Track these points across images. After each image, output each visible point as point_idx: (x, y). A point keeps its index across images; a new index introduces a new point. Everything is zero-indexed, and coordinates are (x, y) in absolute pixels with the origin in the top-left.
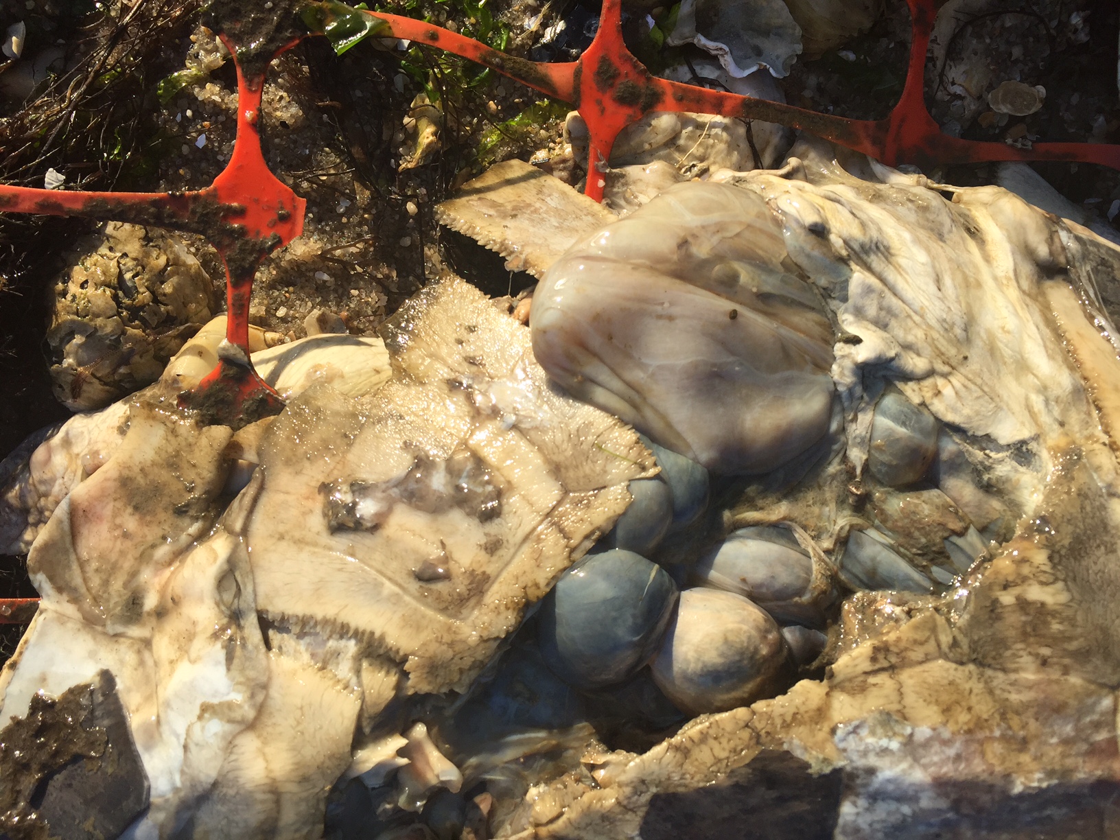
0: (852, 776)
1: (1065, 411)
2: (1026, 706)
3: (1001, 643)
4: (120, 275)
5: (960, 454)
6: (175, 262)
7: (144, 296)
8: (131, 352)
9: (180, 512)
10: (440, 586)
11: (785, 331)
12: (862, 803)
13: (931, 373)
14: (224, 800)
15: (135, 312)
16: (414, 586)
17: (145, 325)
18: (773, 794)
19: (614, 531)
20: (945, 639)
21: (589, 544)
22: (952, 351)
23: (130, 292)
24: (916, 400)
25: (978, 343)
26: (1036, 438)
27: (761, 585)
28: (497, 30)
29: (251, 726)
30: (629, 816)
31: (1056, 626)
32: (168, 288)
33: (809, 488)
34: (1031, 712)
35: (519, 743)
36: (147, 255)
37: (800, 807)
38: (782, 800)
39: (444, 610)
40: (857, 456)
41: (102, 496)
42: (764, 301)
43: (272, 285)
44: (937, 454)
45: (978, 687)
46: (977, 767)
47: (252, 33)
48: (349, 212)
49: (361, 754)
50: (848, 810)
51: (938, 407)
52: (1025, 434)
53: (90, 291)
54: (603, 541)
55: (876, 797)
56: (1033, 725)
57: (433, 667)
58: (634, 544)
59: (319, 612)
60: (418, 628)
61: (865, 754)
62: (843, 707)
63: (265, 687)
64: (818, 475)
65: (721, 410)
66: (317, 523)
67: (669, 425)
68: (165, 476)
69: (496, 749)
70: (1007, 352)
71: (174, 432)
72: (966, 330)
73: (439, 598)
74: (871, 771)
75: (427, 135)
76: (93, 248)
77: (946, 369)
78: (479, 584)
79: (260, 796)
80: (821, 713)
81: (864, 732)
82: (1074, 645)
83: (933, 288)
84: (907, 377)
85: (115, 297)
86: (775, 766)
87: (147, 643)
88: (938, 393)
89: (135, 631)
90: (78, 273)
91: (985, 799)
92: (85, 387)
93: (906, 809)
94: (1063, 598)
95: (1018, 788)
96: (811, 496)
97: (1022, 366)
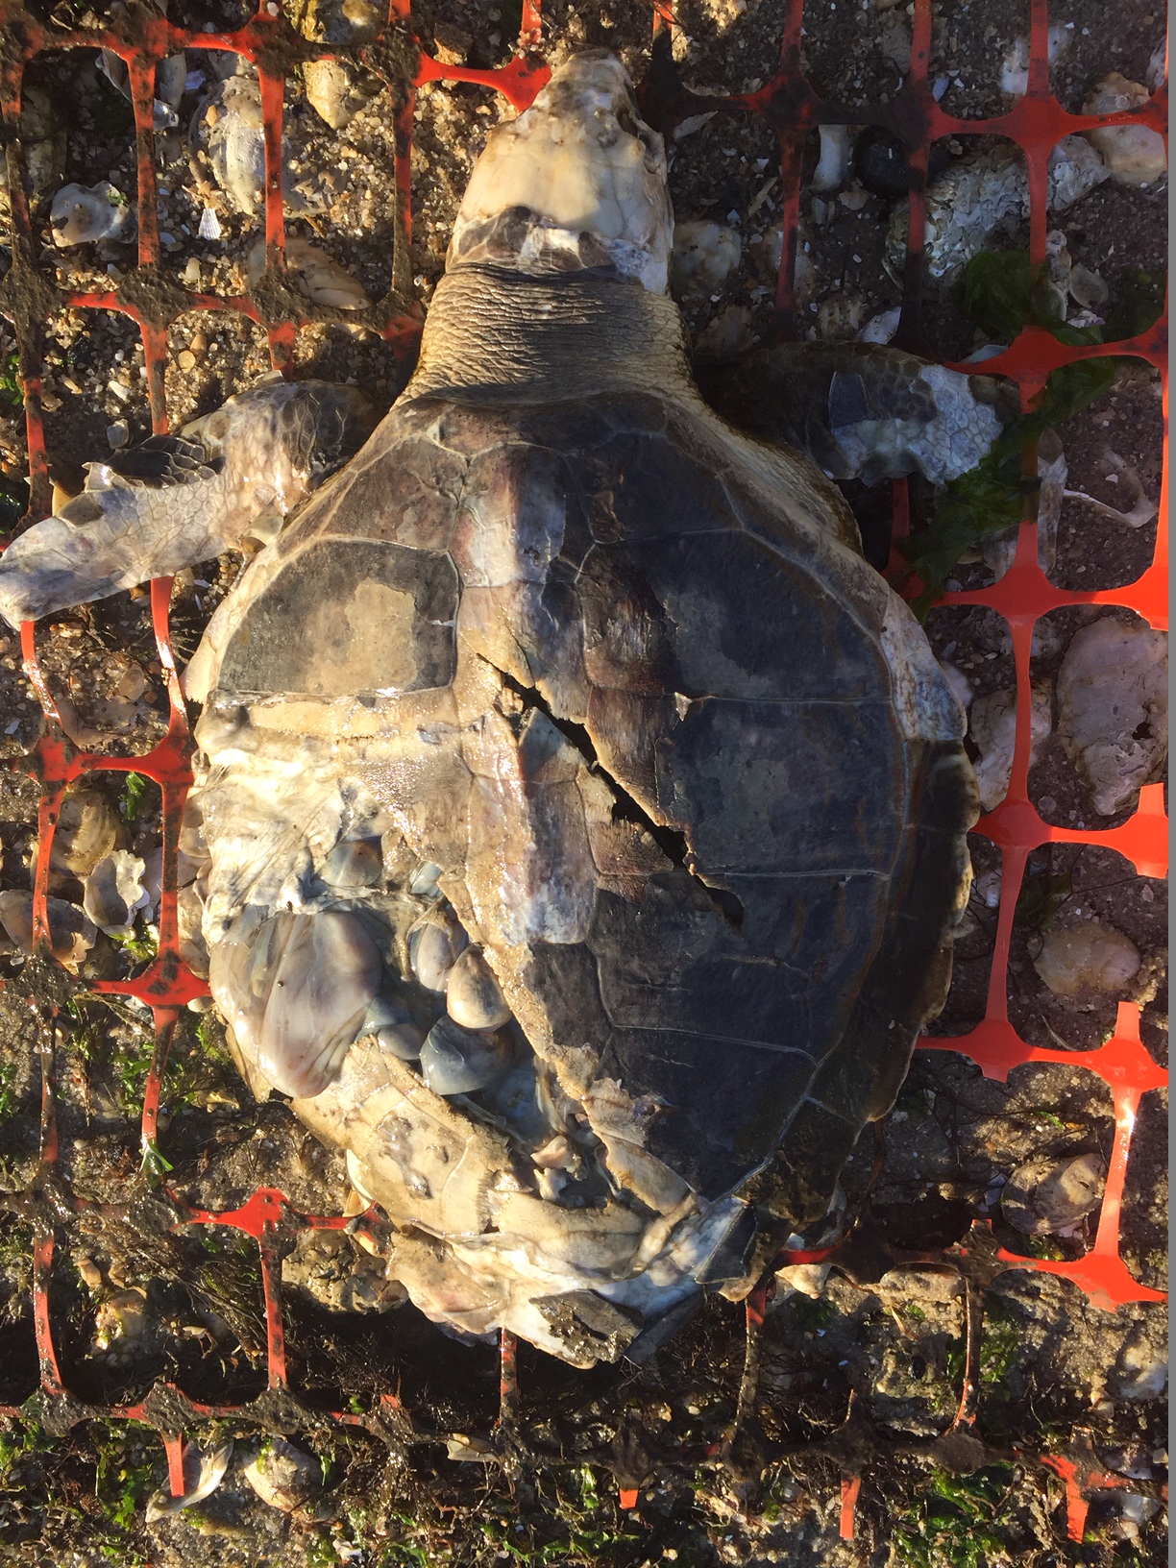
0: (532, 940)
1: (323, 757)
2: (487, 833)
3: (452, 846)
4: (322, 1277)
5: (356, 830)
6: (313, 1244)
7: (333, 1264)
8: (367, 1270)
9: (441, 1259)
10: (450, 1152)
11: (289, 947)
12: (547, 933)
13: (307, 849)
14: (578, 1258)
15: (343, 1269)
16: (451, 1164)
17: (351, 1262)
18: (548, 980)
19: (409, 1062)
20: (452, 877)
21: (416, 1076)
22: (292, 836)
23: (332, 1272)
24: (323, 861)
25: (286, 813)
26: (340, 782)
27: (441, 964)
28: (145, 1052)
29: (536, 1244)
30: (569, 1054)
31: (439, 813)
32: (328, 1249)
33: (388, 918)
34: (490, 830)
35: (543, 1100)
36: (309, 1261)
37: (555, 966)
38: (552, 975)
39: (462, 1151)
40: (364, 892)
41: (440, 1295)
42: (272, 961)
43: (325, 1182)
44: (358, 841)
45: (478, 861)
46: (522, 869)
47: (167, 1214)
48: (272, 1140)
49: (542, 1194)
50: (554, 938)
51: (327, 846)
52: (337, 793)
53: (331, 1293)
54: (416, 1067)
55: (543, 926)
56: (497, 829)
57: (494, 1158)
58: (415, 1046)
59: (474, 1208)
60: (474, 1163)
61: (519, 932)
62: (496, 937)
63: (516, 1235)
64: (381, 913)
65: (339, 988)
66: (429, 1202)
67: (349, 1022)
68: (424, 1266)
69: (546, 1114)
70: (291, 792)
71: (399, 1259)
72: (279, 822)
73: (455, 1152)
74: (528, 930)
75: (215, 1097)
76: (308, 1291)
77: (303, 840)
78: (445, 1132)
79: (572, 1241)
80: (500, 951)
81: (508, 930)
82: (449, 802)
83: (255, 843)
84: (311, 866)
85: (335, 1280)
86: (532, 981)
87: (512, 1281)
88: (320, 844)
89: (506, 1286)
90: (323, 1299)
91: (540, 864)
92: (391, 1294)
93: (550, 908)
94: (421, 806)
95: (533, 846)
96: (393, 918)
97: (299, 780)
